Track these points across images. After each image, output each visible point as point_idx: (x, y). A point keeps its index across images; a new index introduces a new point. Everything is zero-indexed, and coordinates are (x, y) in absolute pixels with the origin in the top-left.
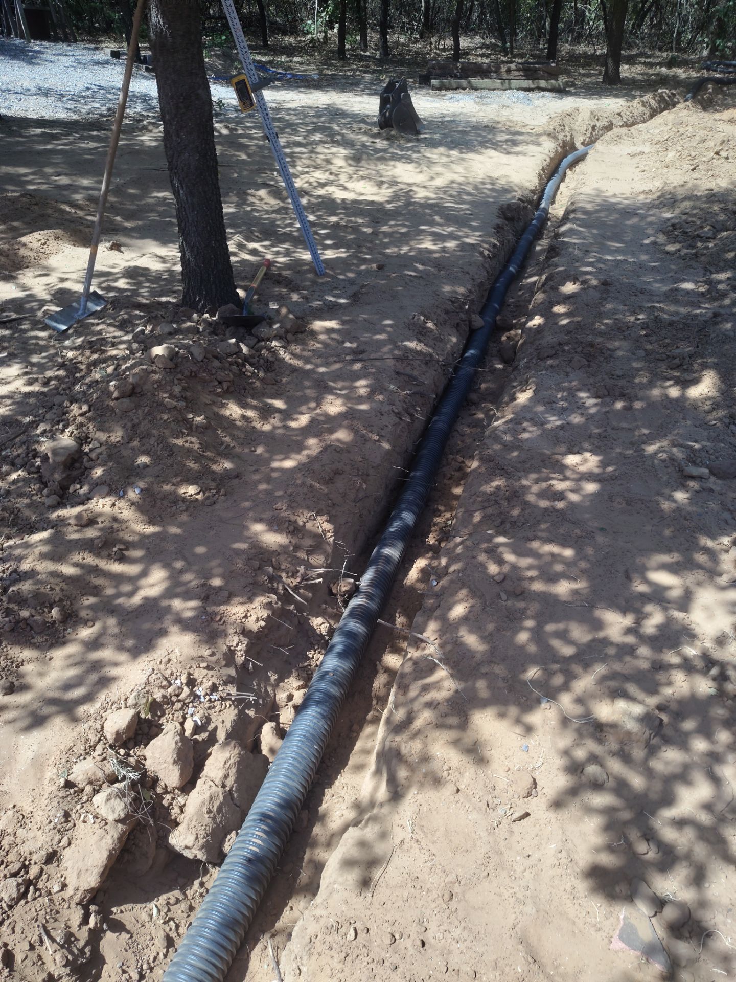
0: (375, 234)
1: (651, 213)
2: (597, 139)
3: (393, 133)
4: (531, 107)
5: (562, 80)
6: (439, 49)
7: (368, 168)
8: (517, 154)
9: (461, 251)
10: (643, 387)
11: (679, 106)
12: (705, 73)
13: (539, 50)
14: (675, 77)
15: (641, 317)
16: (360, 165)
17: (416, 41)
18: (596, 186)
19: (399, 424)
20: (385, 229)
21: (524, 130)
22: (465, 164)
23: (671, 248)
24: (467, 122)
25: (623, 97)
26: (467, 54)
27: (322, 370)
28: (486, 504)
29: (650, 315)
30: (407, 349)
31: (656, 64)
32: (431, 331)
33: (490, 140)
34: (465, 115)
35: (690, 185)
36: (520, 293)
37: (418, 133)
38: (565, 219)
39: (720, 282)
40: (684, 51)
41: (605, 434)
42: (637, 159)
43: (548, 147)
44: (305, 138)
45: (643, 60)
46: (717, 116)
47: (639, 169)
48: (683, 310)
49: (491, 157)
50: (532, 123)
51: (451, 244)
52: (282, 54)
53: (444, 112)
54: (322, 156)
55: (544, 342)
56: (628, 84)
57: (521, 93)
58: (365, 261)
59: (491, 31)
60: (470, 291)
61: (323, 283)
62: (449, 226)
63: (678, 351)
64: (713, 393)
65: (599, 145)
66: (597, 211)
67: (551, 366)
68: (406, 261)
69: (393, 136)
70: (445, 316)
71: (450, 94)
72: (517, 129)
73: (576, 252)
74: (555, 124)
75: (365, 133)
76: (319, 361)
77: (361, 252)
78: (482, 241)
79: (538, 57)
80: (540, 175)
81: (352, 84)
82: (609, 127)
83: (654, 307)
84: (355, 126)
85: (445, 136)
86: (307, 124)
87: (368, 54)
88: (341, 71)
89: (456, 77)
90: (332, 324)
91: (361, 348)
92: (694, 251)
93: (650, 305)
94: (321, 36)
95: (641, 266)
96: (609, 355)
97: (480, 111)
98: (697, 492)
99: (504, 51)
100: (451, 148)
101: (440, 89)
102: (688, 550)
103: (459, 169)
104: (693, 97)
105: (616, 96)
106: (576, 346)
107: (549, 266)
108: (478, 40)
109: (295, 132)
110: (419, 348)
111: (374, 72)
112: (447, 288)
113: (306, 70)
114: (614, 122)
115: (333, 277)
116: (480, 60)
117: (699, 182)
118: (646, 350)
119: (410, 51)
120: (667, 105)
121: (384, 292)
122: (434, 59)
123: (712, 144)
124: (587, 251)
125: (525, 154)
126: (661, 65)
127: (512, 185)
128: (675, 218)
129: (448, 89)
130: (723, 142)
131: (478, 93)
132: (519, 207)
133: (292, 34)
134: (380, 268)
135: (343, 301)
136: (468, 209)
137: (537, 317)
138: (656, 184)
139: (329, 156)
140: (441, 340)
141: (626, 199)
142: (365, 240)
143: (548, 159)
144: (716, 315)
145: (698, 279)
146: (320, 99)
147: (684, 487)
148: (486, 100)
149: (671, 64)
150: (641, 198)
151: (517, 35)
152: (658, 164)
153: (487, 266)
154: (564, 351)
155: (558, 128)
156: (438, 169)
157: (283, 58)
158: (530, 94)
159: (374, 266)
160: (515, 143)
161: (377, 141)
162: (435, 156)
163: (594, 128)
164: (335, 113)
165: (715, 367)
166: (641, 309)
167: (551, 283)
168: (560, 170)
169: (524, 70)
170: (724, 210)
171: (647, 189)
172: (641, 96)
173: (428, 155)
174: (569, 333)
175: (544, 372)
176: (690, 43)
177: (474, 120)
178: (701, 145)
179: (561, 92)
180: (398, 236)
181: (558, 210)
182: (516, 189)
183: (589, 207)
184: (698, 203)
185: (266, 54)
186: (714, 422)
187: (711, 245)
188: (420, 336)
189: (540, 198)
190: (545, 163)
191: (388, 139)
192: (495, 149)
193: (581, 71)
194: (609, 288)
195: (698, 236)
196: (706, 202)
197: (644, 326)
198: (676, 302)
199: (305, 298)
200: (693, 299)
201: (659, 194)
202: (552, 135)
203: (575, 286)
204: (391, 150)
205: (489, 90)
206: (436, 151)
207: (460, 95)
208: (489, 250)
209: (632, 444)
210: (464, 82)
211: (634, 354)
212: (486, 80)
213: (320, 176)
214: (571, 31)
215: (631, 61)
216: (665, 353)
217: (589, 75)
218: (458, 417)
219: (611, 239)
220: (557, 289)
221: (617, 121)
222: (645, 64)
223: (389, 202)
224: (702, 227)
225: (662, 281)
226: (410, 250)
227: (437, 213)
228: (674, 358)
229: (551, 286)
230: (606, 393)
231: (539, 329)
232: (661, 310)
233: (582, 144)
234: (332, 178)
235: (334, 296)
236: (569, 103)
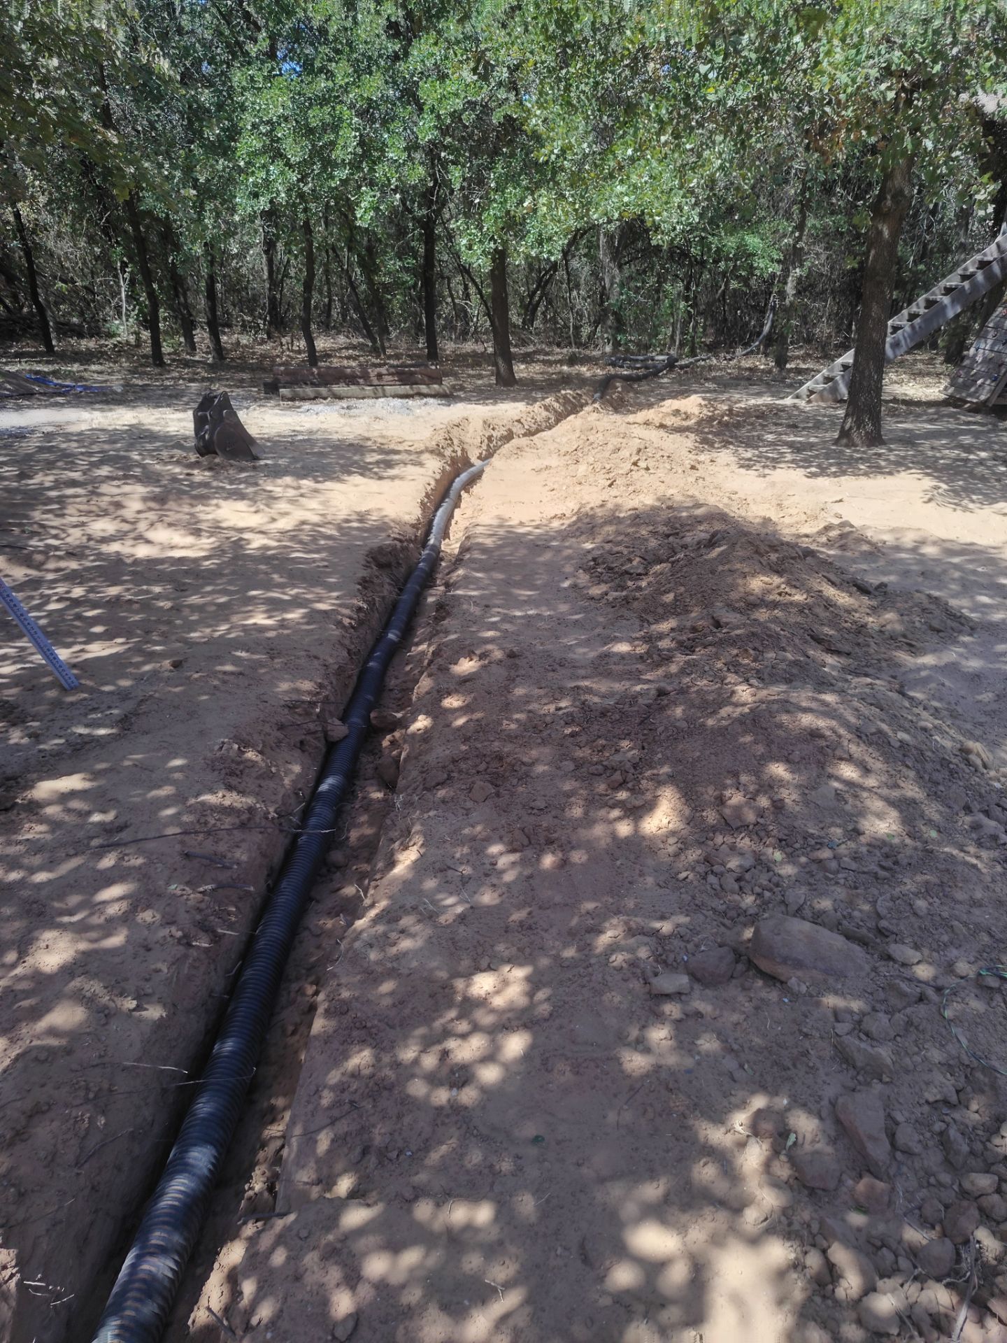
0: (176, 609)
1: (567, 544)
2: (495, 451)
3: (217, 460)
4: (411, 417)
5: (448, 382)
6: (292, 351)
7: (181, 509)
8: (392, 478)
9: (308, 623)
10: (577, 824)
11: (587, 409)
12: (612, 370)
13: (418, 349)
14: (579, 375)
15: (563, 704)
16: (166, 507)
17: (263, 342)
18: (496, 512)
19: (186, 956)
20: (195, 599)
21: (400, 448)
22: (321, 498)
23: (596, 591)
24: (326, 441)
25: (522, 400)
26: (329, 356)
27: (41, 877)
28: (336, 1113)
29: (574, 700)
30: (206, 808)
31: (556, 362)
32: (253, 764)
33: (356, 462)
34: (325, 431)
35: (610, 505)
36: (408, 668)
37: (256, 458)
38: (458, 561)
39: (661, 636)
40: (585, 346)
41: (531, 921)
42: (544, 474)
43: (434, 466)
44: (85, 474)
45: (541, 357)
46: (631, 418)
47: (547, 488)
48: (618, 687)
49: (356, 486)
50: (413, 437)
51: (295, 615)
52: (74, 360)
53: (298, 428)
54: (107, 499)
55: (431, 758)
56: (527, 385)
57: (398, 402)
58: (152, 656)
59: (356, 329)
60: (321, 686)
61: (72, 704)
62: (294, 586)
63: (617, 758)
64: (676, 824)
65: (495, 460)
66: (499, 547)
67: (444, 801)
68: (221, 648)
69: (218, 465)
70: (279, 734)
71: (306, 405)
72: (392, 446)
73: (472, 609)
74: (439, 438)
75: (178, 463)
76: (37, 860)
77: (147, 642)
78: (340, 605)
79: (418, 356)
80: (422, 503)
81: (170, 396)
82: (509, 437)
83: (578, 687)
84: (165, 454)
85: (295, 460)
86: (90, 454)
87: (197, 358)
88: (157, 380)
89: (313, 384)
90: (74, 782)
91: (121, 820)
92: (624, 593)
93: (573, 684)
94: (132, 339)
95: (561, 621)
96: (522, 773)
97: (345, 425)
98: (680, 1021)
99: (376, 351)
100: (304, 477)
101: (292, 399)
102: (680, 1160)
103: (313, 504)
104: (601, 398)
105: (515, 400)
106: (478, 761)
107: (438, 632)
108: (342, 339)
109: (71, 466)
110: (227, 802)
111: (203, 379)
112: (284, 686)
113: (106, 381)
114: (514, 430)
115: (91, 691)
116: (345, 362)
117: (619, 500)
118: (574, 760)
119: (254, 353)
120: (573, 408)
121: (177, 707)
122: (285, 364)
123: (628, 454)
124: (487, 606)
125: (401, 478)
126: (561, 362)
127: (386, 520)
128: (597, 548)
129: (303, 399)
130: (639, 451)
131: (344, 403)
132: (394, 548)
133: (92, 336)
134: (177, 665)
135: (102, 732)
136: (323, 560)
137: (421, 717)
138: (569, 507)
139: (117, 499)
140: (272, 776)
141: (537, 527)
142: (159, 621)
143: (433, 483)
144: (661, 693)
145: (634, 635)
146: (122, 417)
147: (659, 1017)
148: (353, 412)
149: (572, 360)
150: (556, 524)
151: (389, 333)
152: (568, 480)
153: (347, 642)
154: (460, 771)
155: (443, 443)
156: (282, 506)
157: (76, 367)
158: (410, 402)
159: (167, 664)
160: (389, 465)
161: (196, 472)
162: (278, 489)
163: (490, 438)
164: (138, 436)
165: (672, 779)
166: (562, 692)
167: (439, 661)
168: (452, 493)
169: (398, 373)
170: (654, 533)
171: (559, 512)
172: (543, 399)
173: (269, 488)
174: (466, 740)
175: (432, 813)
176: (591, 336)
177: (335, 437)
178: (615, 456)
179: (448, 397)
180: (213, 608)
181: (451, 546)
182: (392, 524)
183: (489, 542)
184: (621, 527)
185: (48, 362)
186: (683, 875)
187: (644, 584)
188: (234, 781)
189: (428, 533)
190: (429, 488)
191: (210, 469)
192: (362, 475)
193: (471, 372)
194: (517, 661)
195: (627, 572)
196: (631, 526)
197: (570, 719)
198: (608, 675)
199: (35, 737)
200: (630, 668)
201: (574, 518)
202: (437, 452)
203: (472, 663)
204: (215, 484)
205: (358, 398)
206: (279, 481)
207: (319, 407)
208: (351, 618)
209: (572, 933)
210: (323, 390)
211: (559, 768)
212: (353, 387)
213: (103, 526)
214: (454, 328)
215: (527, 358)
216: (600, 763)
217: (480, 377)
218: (311, 899)
219: (519, 585)
220: (448, 669)
221: (517, 429)
222: (544, 362)
223: (206, 558)
224: (630, 561)
225: (587, 643)
226: (229, 631)
227: (276, 569)
228: (614, 770)
229: (440, 663)
230: (526, 842)
231: (426, 736)
232: (589, 690)
233: (479, 458)
234: (126, 527)
235: (87, 726)
236: (459, 410)
